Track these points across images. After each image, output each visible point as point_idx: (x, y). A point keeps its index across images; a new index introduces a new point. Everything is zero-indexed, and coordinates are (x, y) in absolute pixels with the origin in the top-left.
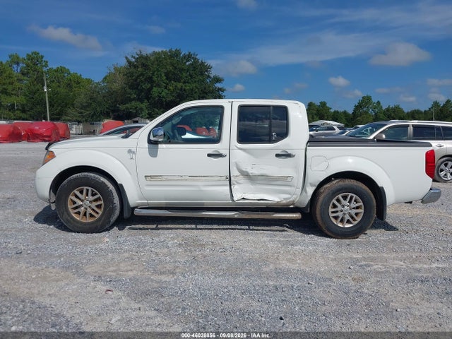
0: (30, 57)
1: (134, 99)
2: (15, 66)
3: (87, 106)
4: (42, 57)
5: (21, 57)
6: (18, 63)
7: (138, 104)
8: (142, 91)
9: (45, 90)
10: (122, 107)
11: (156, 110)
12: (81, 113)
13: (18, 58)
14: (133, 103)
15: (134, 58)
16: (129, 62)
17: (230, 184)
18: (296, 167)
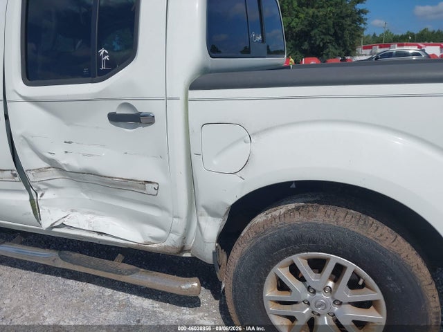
17: (28, 187)
18: (163, 157)
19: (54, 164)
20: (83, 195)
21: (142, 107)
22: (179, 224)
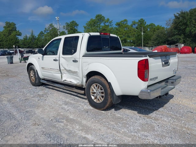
0: (140, 21)
1: (177, 34)
2: (134, 26)
3: (156, 40)
4: (144, 20)
5: (136, 22)
6: (135, 24)
7: (178, 37)
8: (180, 30)
9: (142, 34)
10: (170, 39)
11: (187, 39)
12: (153, 43)
13: (135, 22)
14: (176, 37)
15: (178, 14)
16: (176, 16)
17: (61, 73)
18: (79, 67)
19: (65, 69)
20: (69, 75)
21: (77, 60)
22: (81, 80)
